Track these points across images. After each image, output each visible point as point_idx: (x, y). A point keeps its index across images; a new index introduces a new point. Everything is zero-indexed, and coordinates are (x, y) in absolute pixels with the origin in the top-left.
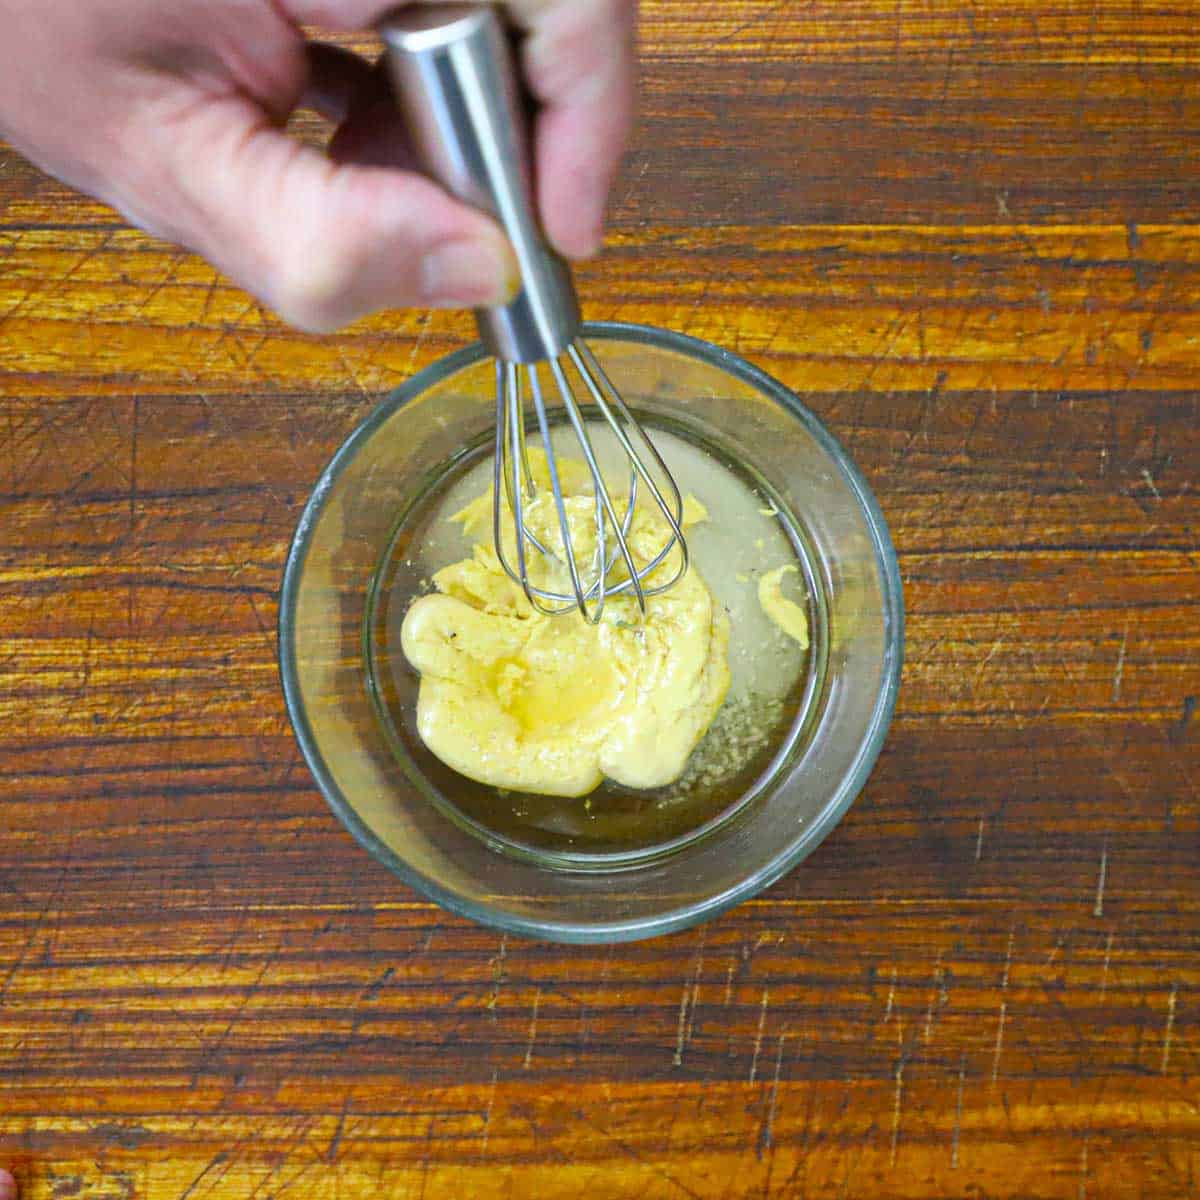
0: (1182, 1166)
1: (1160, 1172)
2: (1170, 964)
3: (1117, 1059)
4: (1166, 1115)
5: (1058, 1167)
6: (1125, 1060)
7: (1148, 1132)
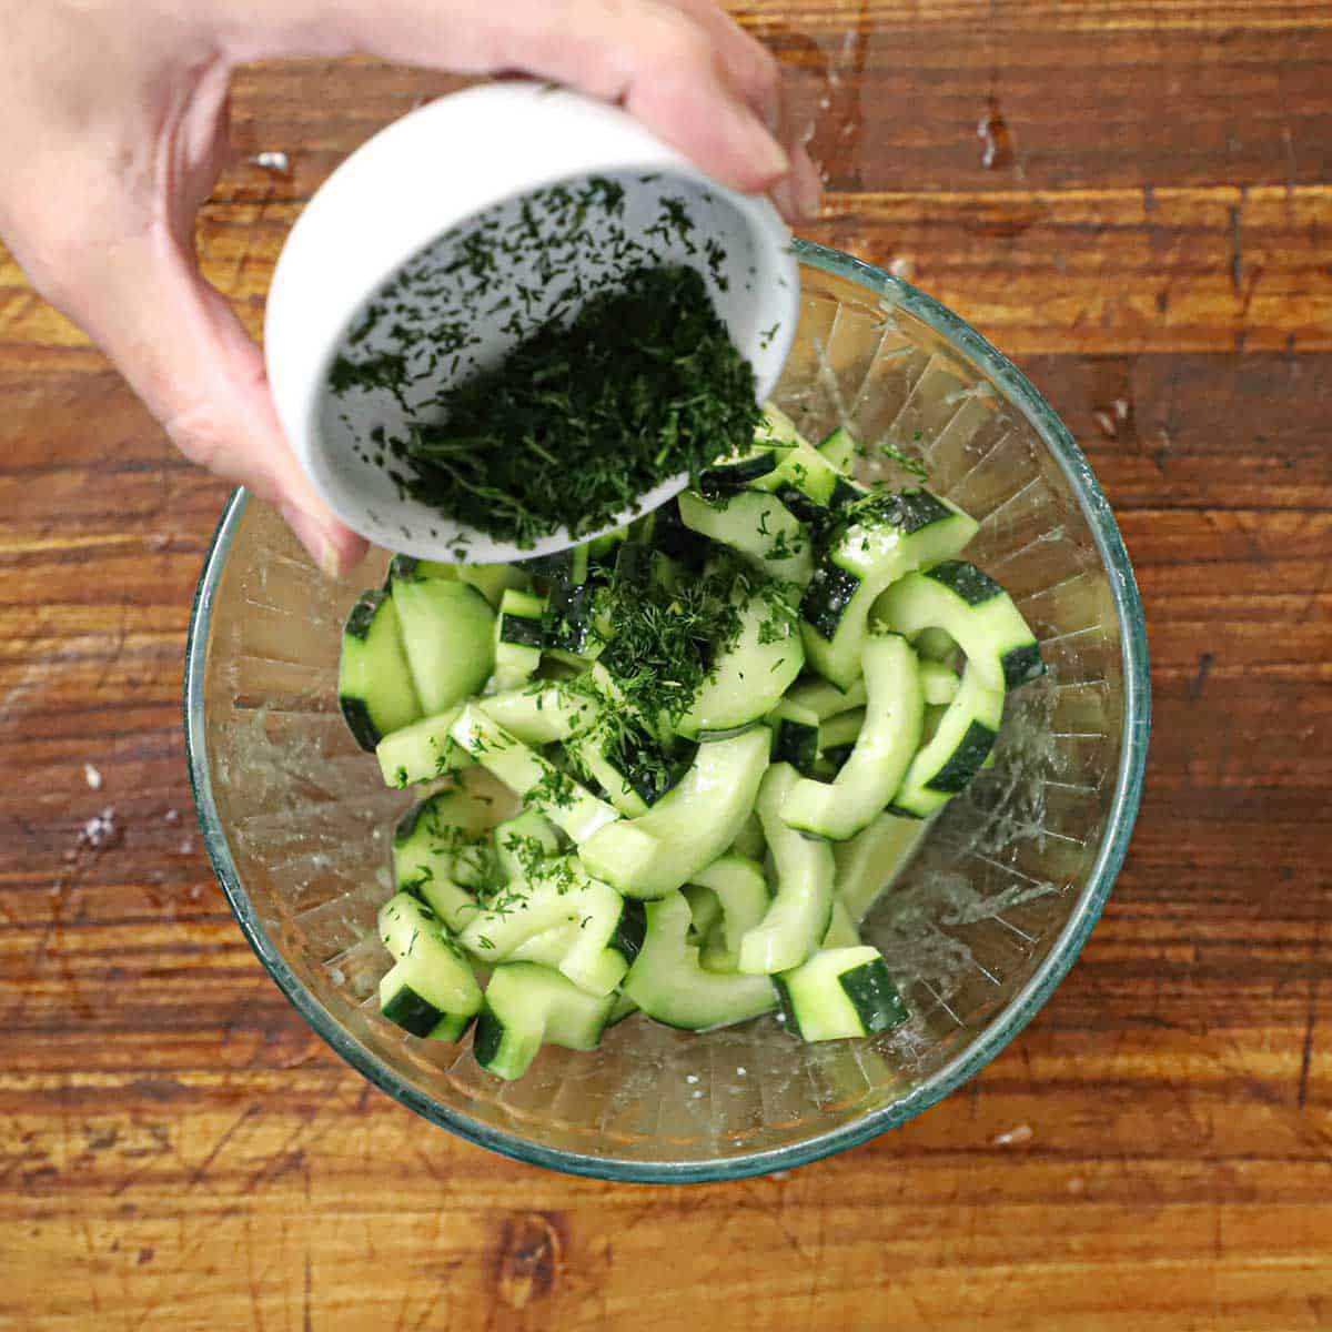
0: (1201, 1118)
1: (1180, 1124)
2: (1189, 917)
3: (1135, 1012)
4: (1185, 1067)
5: (1077, 1118)
6: (1145, 1011)
7: (1166, 1084)
